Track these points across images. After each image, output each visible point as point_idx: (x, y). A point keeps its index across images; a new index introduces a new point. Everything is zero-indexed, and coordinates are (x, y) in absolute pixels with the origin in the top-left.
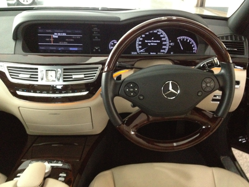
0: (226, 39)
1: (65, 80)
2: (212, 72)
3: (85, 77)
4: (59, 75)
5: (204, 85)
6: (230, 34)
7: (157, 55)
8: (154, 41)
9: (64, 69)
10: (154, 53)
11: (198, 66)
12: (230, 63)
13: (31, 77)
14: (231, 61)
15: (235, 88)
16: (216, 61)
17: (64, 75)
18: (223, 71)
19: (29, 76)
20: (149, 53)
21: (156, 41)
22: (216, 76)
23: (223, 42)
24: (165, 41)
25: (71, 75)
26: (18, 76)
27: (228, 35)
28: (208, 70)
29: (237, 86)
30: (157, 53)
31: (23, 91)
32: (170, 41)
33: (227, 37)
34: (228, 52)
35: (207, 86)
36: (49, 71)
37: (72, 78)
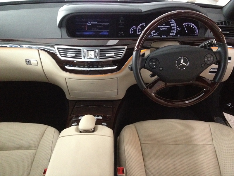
0: (221, 25)
1: (100, 57)
2: (212, 50)
3: (115, 55)
4: (97, 54)
5: (206, 59)
6: (224, 21)
7: (167, 38)
8: (165, 27)
9: (100, 50)
10: (165, 36)
11: (200, 46)
12: (225, 43)
13: (76, 56)
14: (226, 42)
15: (228, 62)
16: (214, 42)
17: (100, 54)
18: (219, 49)
19: (74, 55)
20: (161, 36)
21: (166, 27)
22: (215, 53)
23: (219, 27)
24: (174, 26)
25: (105, 54)
26: (66, 55)
27: (223, 21)
28: (208, 48)
29: (229, 61)
30: (167, 36)
31: (70, 66)
32: (178, 26)
33: (222, 23)
34: (224, 35)
35: (208, 60)
36: (90, 51)
37: (105, 56)
